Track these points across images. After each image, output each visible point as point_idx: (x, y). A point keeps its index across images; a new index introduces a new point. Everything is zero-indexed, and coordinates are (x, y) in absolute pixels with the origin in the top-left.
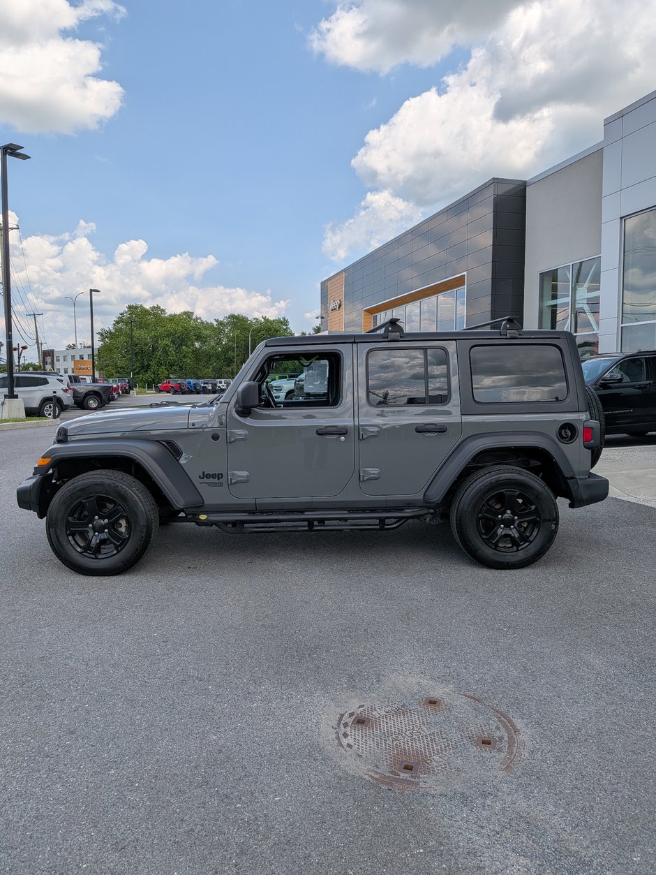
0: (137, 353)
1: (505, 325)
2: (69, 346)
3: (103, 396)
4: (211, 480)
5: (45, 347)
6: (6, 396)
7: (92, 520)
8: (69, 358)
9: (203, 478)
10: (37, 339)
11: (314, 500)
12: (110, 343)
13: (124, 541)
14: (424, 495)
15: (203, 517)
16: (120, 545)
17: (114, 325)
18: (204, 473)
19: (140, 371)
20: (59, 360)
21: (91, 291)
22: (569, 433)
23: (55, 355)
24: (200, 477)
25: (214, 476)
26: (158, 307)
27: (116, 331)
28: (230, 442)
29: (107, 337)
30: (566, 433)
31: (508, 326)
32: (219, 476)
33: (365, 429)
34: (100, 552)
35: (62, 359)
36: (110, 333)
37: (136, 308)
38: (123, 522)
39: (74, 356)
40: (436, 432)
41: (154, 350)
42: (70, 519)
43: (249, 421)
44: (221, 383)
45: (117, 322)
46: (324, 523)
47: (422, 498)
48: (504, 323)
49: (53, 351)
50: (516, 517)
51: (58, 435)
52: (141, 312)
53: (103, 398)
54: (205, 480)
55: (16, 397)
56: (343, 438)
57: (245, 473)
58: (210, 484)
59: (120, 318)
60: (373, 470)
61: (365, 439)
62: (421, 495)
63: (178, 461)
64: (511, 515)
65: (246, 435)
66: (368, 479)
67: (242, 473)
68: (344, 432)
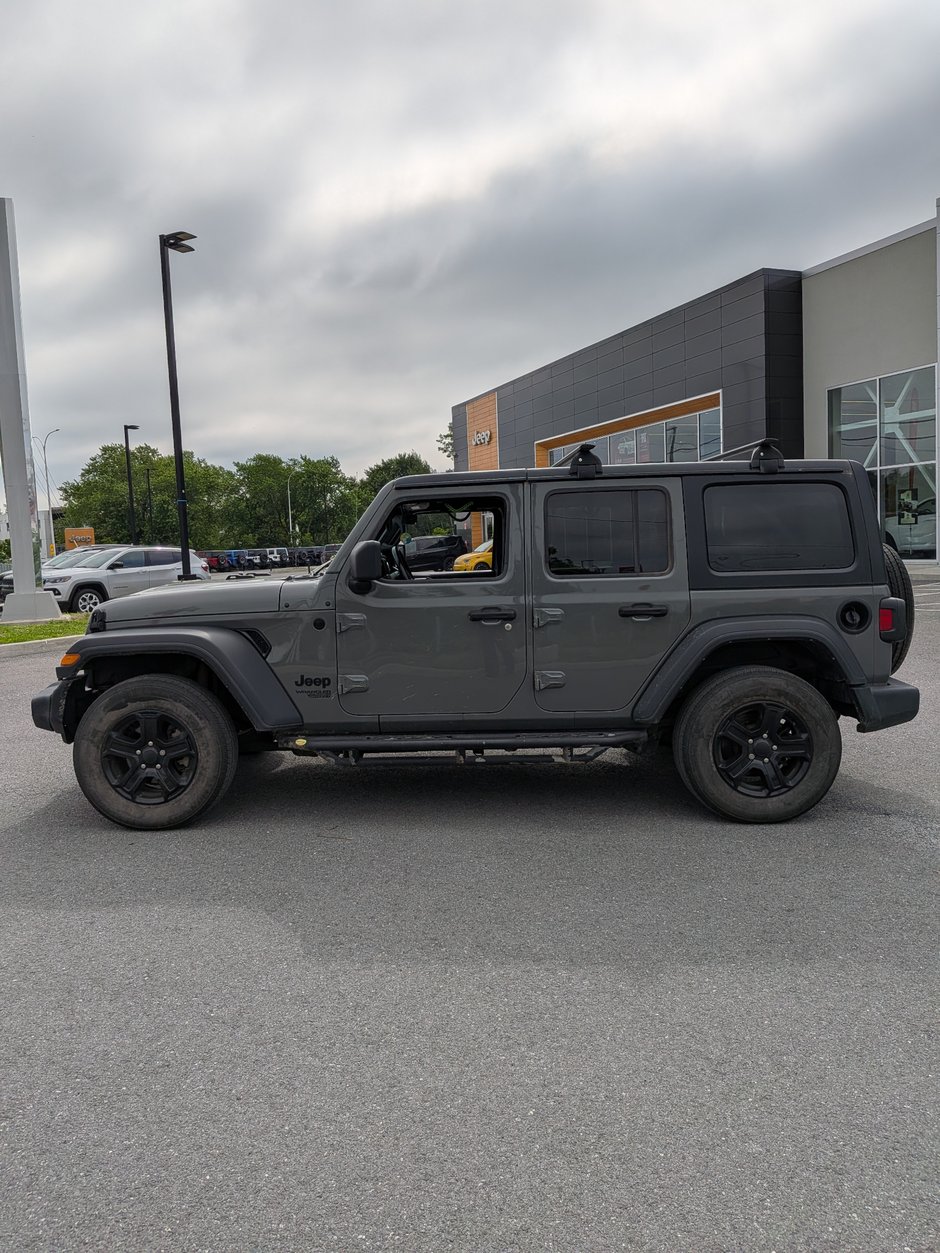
1: (758, 453)
4: (313, 688)
7: (143, 746)
9: (302, 684)
11: (467, 717)
12: (78, 502)
14: (633, 712)
15: (301, 742)
17: (83, 475)
18: (302, 677)
22: (857, 618)
24: (296, 683)
25: (317, 682)
27: (87, 484)
28: (341, 632)
29: (73, 494)
30: (852, 616)
31: (762, 454)
32: (325, 682)
33: (542, 612)
36: (78, 487)
37: (113, 449)
40: (650, 615)
43: (370, 600)
44: (271, 553)
45: (88, 472)
46: (483, 753)
47: (629, 715)
48: (755, 450)
50: (775, 747)
51: (92, 621)
52: (122, 454)
54: (305, 687)
56: (508, 626)
57: (362, 678)
58: (311, 694)
59: (92, 465)
60: (556, 674)
61: (542, 626)
62: (629, 712)
63: (264, 657)
64: (765, 742)
65: (364, 621)
66: (548, 688)
67: (357, 678)
68: (511, 617)
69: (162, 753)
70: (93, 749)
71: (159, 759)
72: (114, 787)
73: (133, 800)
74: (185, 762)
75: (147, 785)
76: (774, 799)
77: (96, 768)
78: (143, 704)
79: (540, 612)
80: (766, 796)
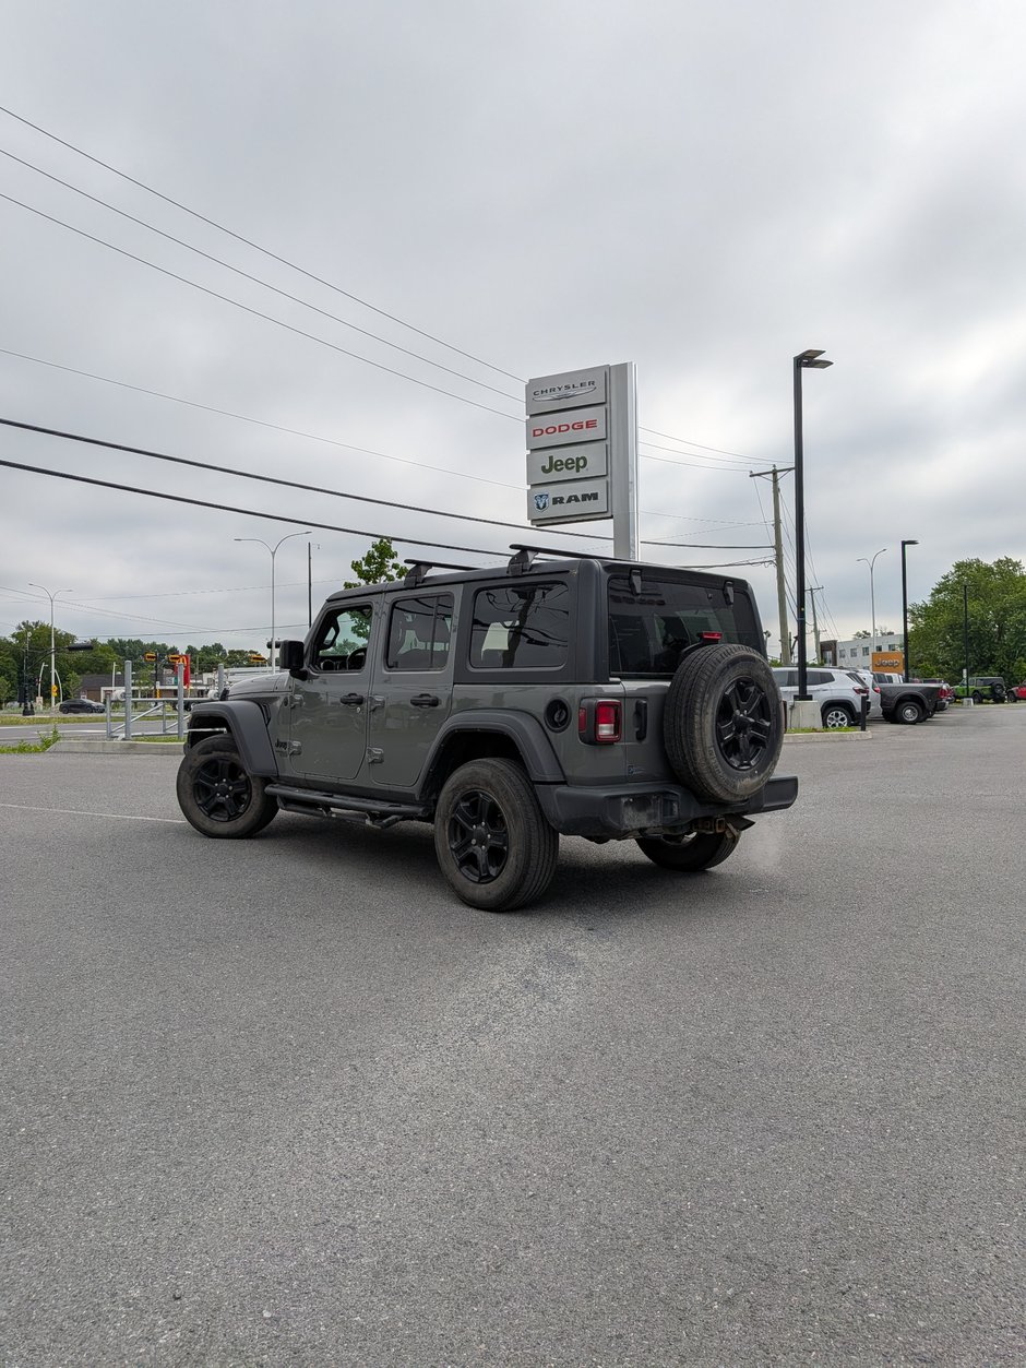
0: (971, 638)
2: (859, 635)
3: (926, 702)
4: (281, 749)
5: (823, 638)
6: (796, 698)
8: (860, 652)
10: (815, 624)
12: (926, 625)
17: (932, 594)
18: (278, 740)
19: (976, 667)
20: (844, 657)
21: (904, 543)
22: (563, 716)
23: (839, 648)
24: (276, 745)
26: (1008, 561)
27: (936, 605)
29: (921, 616)
35: (848, 653)
36: (926, 608)
37: (969, 565)
39: (867, 648)
40: (430, 705)
41: (1001, 632)
45: (938, 591)
49: (835, 642)
50: (489, 836)
52: (978, 570)
53: (927, 706)
55: (810, 698)
56: (359, 709)
57: (298, 744)
58: (280, 754)
59: (943, 584)
60: (378, 751)
61: (374, 710)
62: (415, 790)
63: (267, 725)
64: (483, 830)
65: (301, 701)
66: (373, 762)
67: (296, 744)
68: (360, 702)
69: (231, 788)
70: (188, 777)
71: (228, 792)
72: (199, 805)
73: (209, 816)
74: (246, 797)
75: (219, 807)
76: (483, 886)
77: (189, 791)
78: (222, 754)
79: (372, 699)
80: (479, 883)
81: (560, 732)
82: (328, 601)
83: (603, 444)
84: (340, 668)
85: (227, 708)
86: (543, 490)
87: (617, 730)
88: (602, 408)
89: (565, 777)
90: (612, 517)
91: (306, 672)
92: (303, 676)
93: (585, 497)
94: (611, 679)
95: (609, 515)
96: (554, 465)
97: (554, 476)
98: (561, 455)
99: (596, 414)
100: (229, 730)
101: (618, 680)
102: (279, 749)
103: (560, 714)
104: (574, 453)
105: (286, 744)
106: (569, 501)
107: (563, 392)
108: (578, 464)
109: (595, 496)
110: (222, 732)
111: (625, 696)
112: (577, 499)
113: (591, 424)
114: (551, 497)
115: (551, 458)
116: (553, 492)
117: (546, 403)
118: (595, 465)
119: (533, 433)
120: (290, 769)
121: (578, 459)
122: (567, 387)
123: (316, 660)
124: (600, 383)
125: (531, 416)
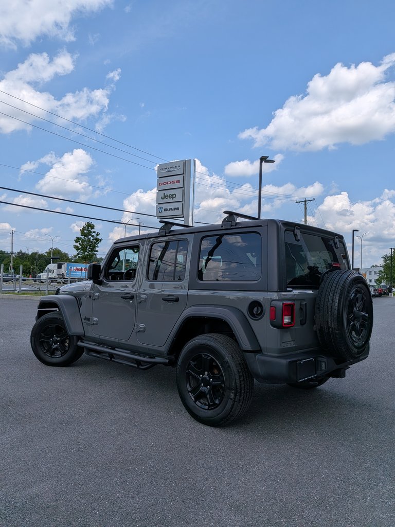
4: (87, 321)
7: (52, 337)
8: (373, 273)
9: (85, 319)
13: (66, 351)
16: (64, 353)
18: (85, 317)
22: (259, 311)
28: (93, 300)
34: (54, 355)
38: (68, 341)
40: (172, 301)
42: (42, 334)
43: (101, 288)
56: (131, 302)
58: (87, 324)
60: (142, 325)
61: (140, 303)
62: (164, 349)
63: (79, 309)
64: (207, 377)
65: (98, 296)
66: (139, 331)
67: (95, 319)
68: (132, 298)
71: (58, 341)
79: (139, 297)
80: (208, 409)
81: (258, 320)
82: (115, 243)
83: (182, 189)
84: (120, 279)
85: (59, 299)
86: (161, 206)
87: (292, 319)
88: (182, 176)
89: (260, 348)
90: (183, 217)
91: (102, 281)
92: (100, 283)
93: (175, 209)
94: (288, 289)
95: (182, 216)
96: (165, 197)
97: (165, 200)
98: (168, 193)
99: (180, 178)
100: (59, 310)
101: (291, 289)
102: (85, 321)
103: (257, 310)
104: (172, 192)
105: (89, 319)
106: (169, 210)
107: (170, 169)
108: (173, 196)
109: (178, 209)
110: (56, 310)
111: (294, 299)
112: (172, 210)
113: (178, 182)
114: (164, 208)
115: (164, 194)
116: (165, 206)
117: (164, 174)
118: (179, 197)
119: (159, 184)
120: (91, 332)
121: (173, 195)
122: (171, 168)
123: (107, 275)
124: (182, 167)
125: (160, 178)
